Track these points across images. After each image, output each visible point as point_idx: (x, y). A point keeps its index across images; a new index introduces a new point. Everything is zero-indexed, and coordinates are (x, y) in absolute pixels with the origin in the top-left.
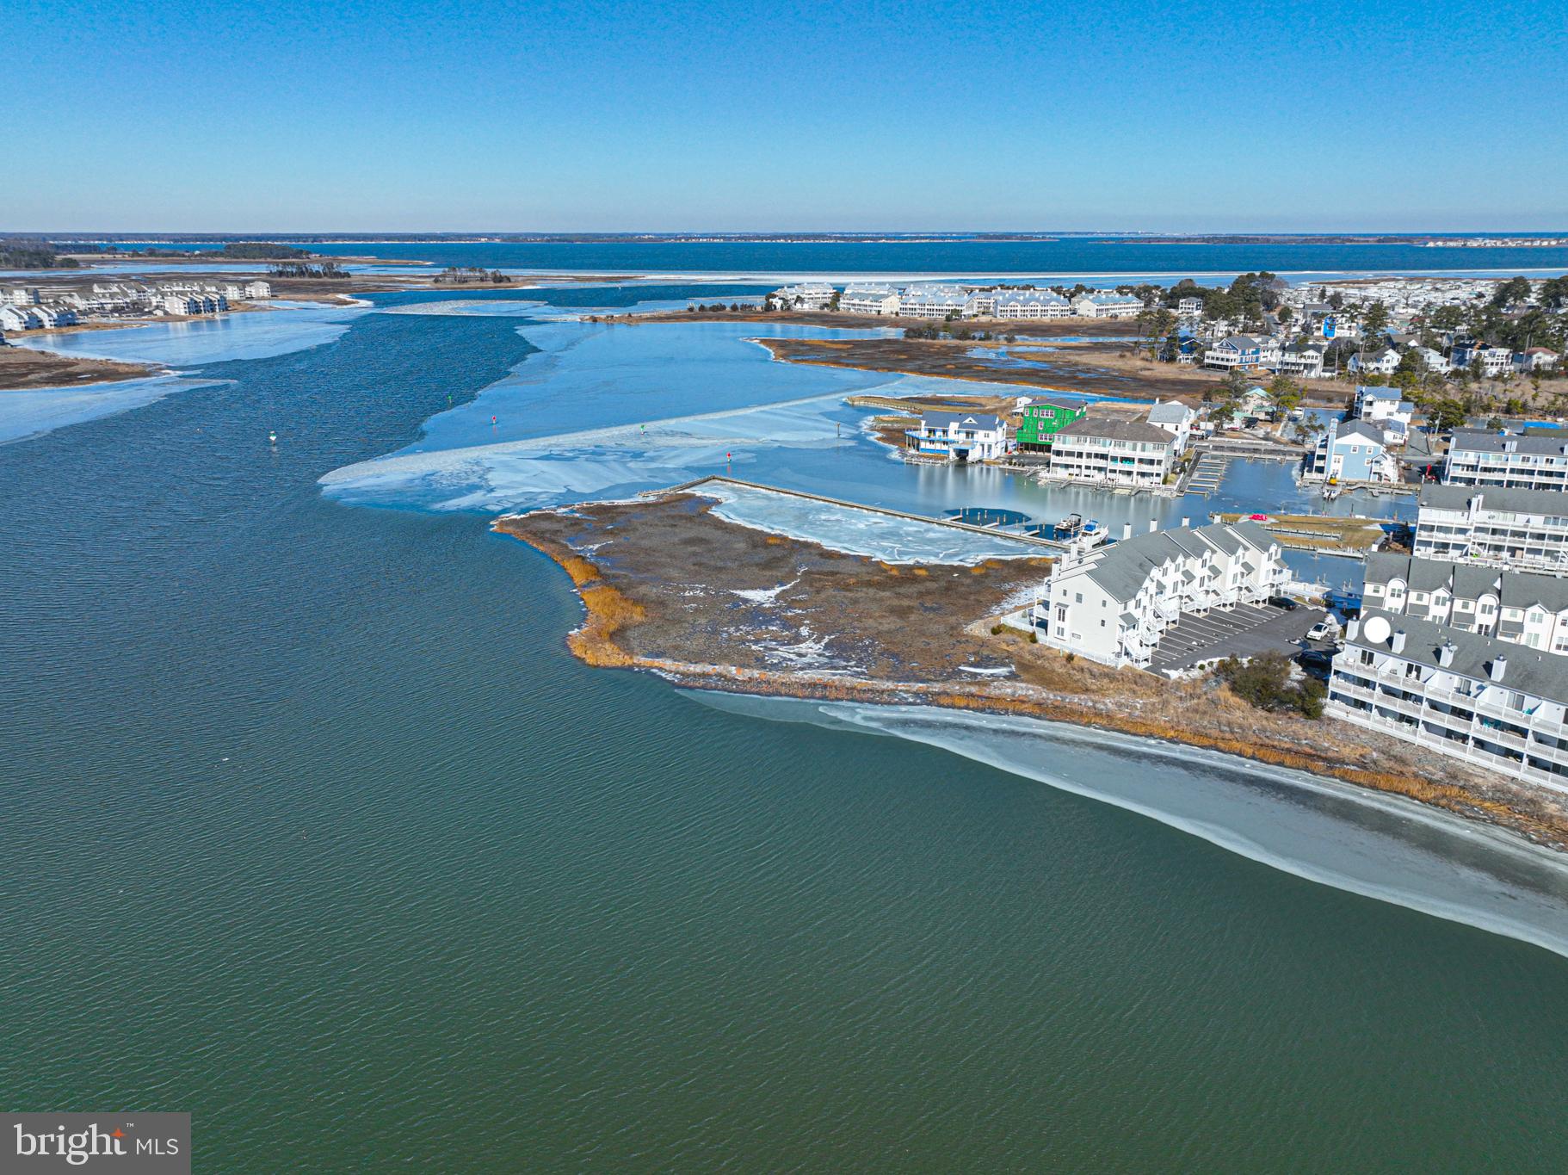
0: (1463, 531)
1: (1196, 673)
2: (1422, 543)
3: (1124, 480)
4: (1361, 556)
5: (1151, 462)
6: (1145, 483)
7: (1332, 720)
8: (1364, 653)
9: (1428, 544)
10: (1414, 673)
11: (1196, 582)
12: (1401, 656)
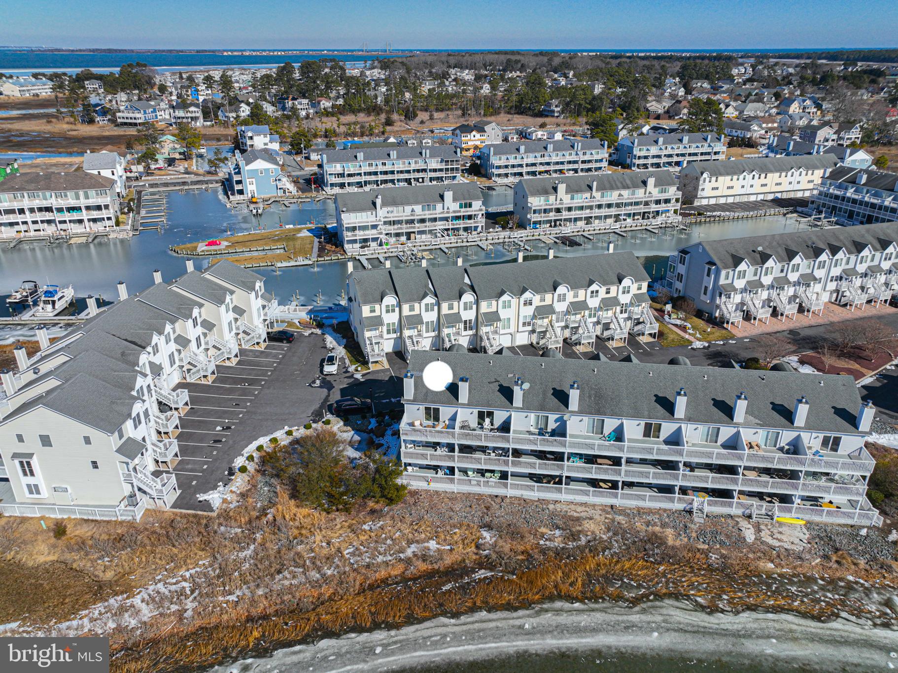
0: (374, 227)
1: (240, 482)
2: (350, 242)
3: (76, 229)
4: (310, 262)
5: (99, 208)
6: (99, 227)
7: (414, 493)
8: (427, 409)
9: (355, 241)
10: (487, 421)
11: (193, 344)
12: (470, 405)
